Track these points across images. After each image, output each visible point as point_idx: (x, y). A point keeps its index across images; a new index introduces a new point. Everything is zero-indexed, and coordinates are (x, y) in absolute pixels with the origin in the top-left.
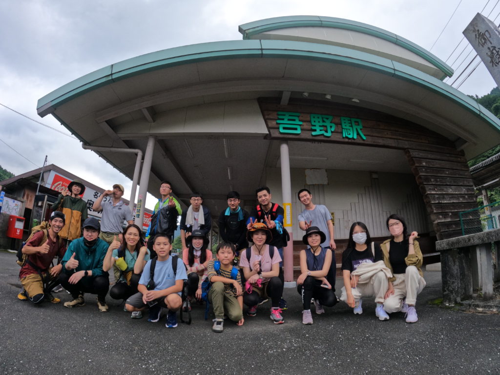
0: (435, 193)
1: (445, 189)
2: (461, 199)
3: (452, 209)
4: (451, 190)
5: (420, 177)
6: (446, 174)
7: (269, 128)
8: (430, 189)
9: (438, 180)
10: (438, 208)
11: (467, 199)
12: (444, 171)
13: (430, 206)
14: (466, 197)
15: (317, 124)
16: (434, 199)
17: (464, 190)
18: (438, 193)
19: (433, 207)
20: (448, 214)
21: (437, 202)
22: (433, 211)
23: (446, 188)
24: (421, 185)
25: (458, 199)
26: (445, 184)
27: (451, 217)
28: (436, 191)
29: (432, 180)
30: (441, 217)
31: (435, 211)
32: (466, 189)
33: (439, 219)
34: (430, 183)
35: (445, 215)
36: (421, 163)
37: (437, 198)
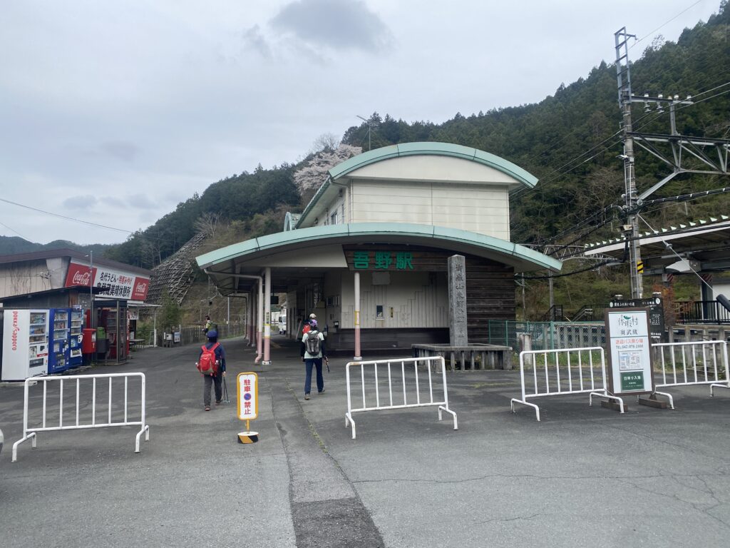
7: (348, 264)
15: (380, 260)
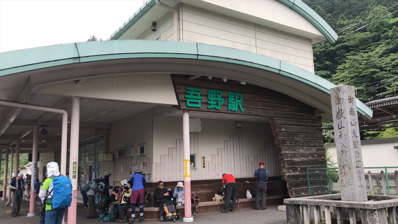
0: (289, 152)
1: (297, 150)
2: (310, 158)
3: (301, 165)
4: (302, 150)
5: (278, 140)
6: (301, 137)
7: (178, 101)
8: (285, 150)
9: (293, 142)
10: (289, 164)
11: (315, 157)
12: (299, 134)
13: (284, 163)
14: (315, 155)
15: (212, 99)
16: (287, 157)
17: (315, 150)
18: (291, 152)
19: (285, 163)
20: (298, 169)
21: (289, 159)
22: (285, 167)
23: (299, 148)
24: (278, 146)
25: (308, 157)
26: (298, 145)
27: (300, 171)
28: (289, 151)
29: (288, 142)
30: (291, 171)
31: (287, 167)
32: (316, 150)
33: (290, 172)
34: (286, 145)
35: (295, 170)
36: (281, 129)
37: (290, 156)
